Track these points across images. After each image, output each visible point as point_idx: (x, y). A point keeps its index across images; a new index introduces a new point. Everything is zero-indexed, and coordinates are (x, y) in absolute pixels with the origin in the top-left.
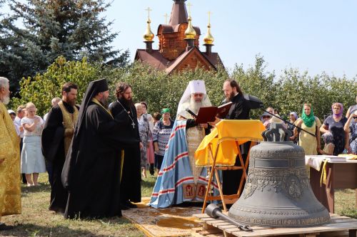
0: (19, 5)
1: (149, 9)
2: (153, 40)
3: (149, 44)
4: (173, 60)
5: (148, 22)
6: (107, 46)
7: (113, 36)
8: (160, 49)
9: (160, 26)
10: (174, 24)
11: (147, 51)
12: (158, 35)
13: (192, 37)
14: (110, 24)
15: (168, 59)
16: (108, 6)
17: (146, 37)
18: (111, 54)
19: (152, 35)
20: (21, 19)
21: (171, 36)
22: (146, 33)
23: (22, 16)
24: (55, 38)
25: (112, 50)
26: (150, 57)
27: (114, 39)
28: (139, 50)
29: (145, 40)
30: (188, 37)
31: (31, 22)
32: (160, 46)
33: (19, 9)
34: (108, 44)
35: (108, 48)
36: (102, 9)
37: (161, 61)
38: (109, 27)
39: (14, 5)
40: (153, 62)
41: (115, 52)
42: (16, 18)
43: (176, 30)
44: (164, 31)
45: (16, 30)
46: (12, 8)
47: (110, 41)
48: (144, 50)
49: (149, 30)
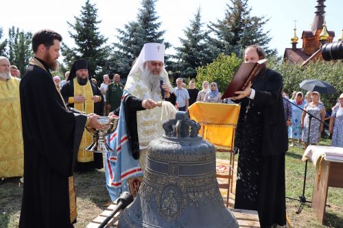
0: (213, 25)
1: (295, 21)
2: (297, 42)
3: (294, 44)
4: (311, 55)
5: (295, 30)
7: (269, 40)
8: (303, 48)
9: (304, 31)
10: (314, 30)
11: (292, 49)
12: (302, 38)
13: (325, 38)
14: (268, 32)
15: (307, 54)
16: (267, 21)
17: (292, 40)
18: (267, 52)
20: (213, 32)
21: (310, 38)
22: (293, 37)
24: (227, 42)
25: (268, 49)
26: (293, 53)
27: (270, 42)
28: (287, 49)
29: (292, 42)
30: (322, 38)
31: (219, 34)
32: (303, 46)
34: (266, 45)
35: (266, 48)
36: (263, 23)
37: (301, 56)
38: (267, 35)
39: (210, 24)
40: (295, 56)
41: (269, 51)
42: (209, 32)
43: (314, 34)
44: (306, 35)
45: (209, 38)
46: (209, 27)
47: (267, 43)
48: (290, 49)
49: (295, 35)
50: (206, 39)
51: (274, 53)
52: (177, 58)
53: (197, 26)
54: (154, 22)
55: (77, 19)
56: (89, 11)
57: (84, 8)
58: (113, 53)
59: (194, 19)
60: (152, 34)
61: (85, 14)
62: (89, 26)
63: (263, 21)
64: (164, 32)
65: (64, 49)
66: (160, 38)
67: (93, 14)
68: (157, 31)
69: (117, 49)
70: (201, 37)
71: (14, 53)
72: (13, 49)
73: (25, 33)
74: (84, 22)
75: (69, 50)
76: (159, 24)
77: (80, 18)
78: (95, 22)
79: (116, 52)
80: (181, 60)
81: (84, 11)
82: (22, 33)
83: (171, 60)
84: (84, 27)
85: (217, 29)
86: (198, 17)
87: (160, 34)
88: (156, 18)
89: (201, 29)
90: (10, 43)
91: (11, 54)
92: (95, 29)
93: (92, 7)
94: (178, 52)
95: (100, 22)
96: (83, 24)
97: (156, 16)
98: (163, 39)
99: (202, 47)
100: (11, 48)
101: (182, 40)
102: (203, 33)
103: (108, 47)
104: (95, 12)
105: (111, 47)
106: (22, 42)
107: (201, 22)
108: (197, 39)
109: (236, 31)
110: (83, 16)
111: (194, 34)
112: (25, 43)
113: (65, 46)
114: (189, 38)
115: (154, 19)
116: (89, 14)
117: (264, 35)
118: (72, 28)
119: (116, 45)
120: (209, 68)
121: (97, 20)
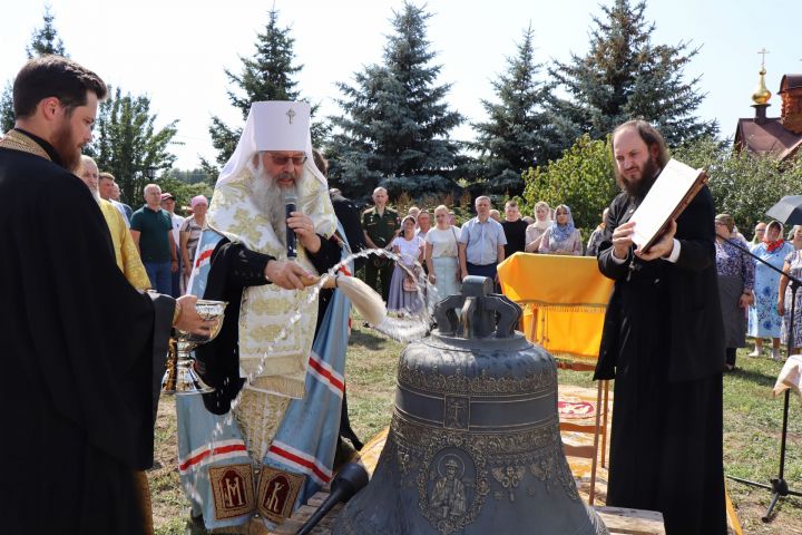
0: (563, 68)
1: (764, 52)
2: (769, 102)
3: (761, 109)
5: (761, 73)
6: (688, 117)
7: (698, 100)
8: (783, 116)
9: (785, 77)
11: (756, 121)
12: (780, 93)
14: (695, 82)
15: (793, 133)
16: (693, 54)
17: (755, 98)
18: (692, 128)
19: (766, 94)
20: (562, 87)
22: (757, 90)
23: (564, 82)
24: (596, 109)
25: (696, 122)
26: (759, 129)
27: (700, 106)
28: (741, 121)
29: (755, 103)
31: (576, 89)
32: (783, 111)
33: (561, 73)
34: (691, 114)
35: (691, 120)
36: (684, 60)
37: (778, 137)
38: (694, 88)
39: (554, 68)
40: (763, 138)
41: (699, 127)
42: (554, 85)
44: (792, 85)
45: (554, 100)
46: (552, 73)
47: (694, 108)
48: (751, 120)
49: (763, 86)
50: (546, 103)
51: (711, 130)
52: (479, 148)
53: (523, 73)
54: (424, 66)
55: (249, 64)
56: (274, 44)
57: (264, 39)
58: (329, 139)
59: (517, 55)
60: (420, 93)
61: (265, 51)
62: (276, 78)
63: (682, 54)
64: (447, 87)
65: (219, 132)
66: (439, 103)
67: (283, 52)
68: (431, 86)
69: (338, 130)
70: (534, 99)
71: (109, 144)
72: (108, 136)
73: (134, 99)
74: (262, 70)
75: (229, 134)
76: (436, 69)
77: (255, 61)
78: (289, 70)
79: (336, 137)
80: (488, 153)
81: (262, 44)
82: (128, 100)
83: (463, 152)
84: (263, 82)
85: (572, 79)
86: (526, 51)
87: (439, 93)
88: (429, 57)
89: (534, 78)
90: (102, 123)
91: (103, 147)
92: (289, 85)
93: (281, 36)
94: (480, 135)
95: (300, 68)
96: (261, 74)
97: (428, 52)
98: (445, 106)
99: (538, 122)
100: (103, 134)
101: (489, 106)
102: (538, 89)
103: (319, 125)
104: (287, 46)
105: (324, 126)
106: (126, 119)
107: (534, 62)
108: (524, 103)
109: (618, 80)
110: (262, 56)
111: (518, 92)
112: (133, 120)
113: (222, 126)
114: (507, 100)
115: (424, 60)
116: (274, 52)
117: (685, 88)
118: (236, 83)
119: (336, 120)
120: (555, 170)
121: (293, 65)
